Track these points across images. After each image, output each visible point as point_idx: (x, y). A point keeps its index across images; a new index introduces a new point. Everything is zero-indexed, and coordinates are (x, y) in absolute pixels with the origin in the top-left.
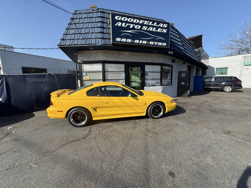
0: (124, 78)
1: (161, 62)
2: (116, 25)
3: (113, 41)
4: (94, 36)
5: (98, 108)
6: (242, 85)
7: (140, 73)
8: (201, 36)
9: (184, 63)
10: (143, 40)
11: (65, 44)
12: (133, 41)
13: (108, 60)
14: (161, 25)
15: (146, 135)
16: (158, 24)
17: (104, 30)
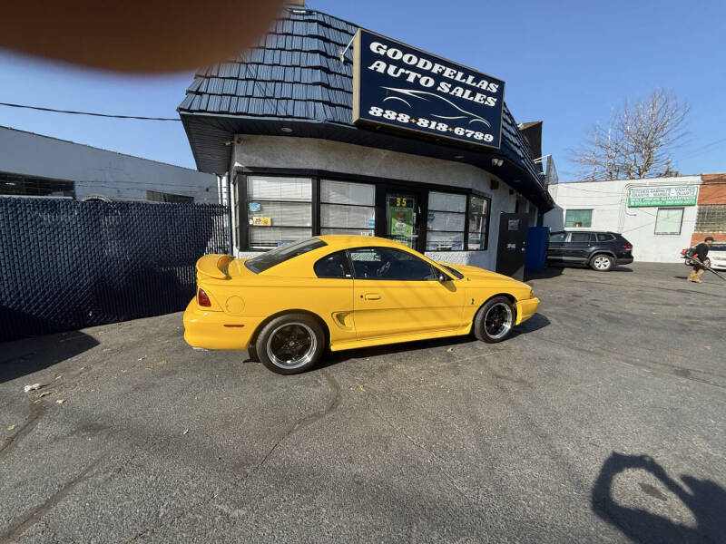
0: (373, 227)
1: (468, 185)
2: (372, 68)
3: (361, 115)
4: (299, 92)
5: (348, 313)
6: (633, 254)
7: (415, 214)
8: (541, 123)
9: (511, 192)
10: (439, 121)
11: (203, 108)
12: (413, 121)
13: (332, 168)
14: (484, 85)
15: (503, 390)
16: (477, 80)
17: (331, 77)
